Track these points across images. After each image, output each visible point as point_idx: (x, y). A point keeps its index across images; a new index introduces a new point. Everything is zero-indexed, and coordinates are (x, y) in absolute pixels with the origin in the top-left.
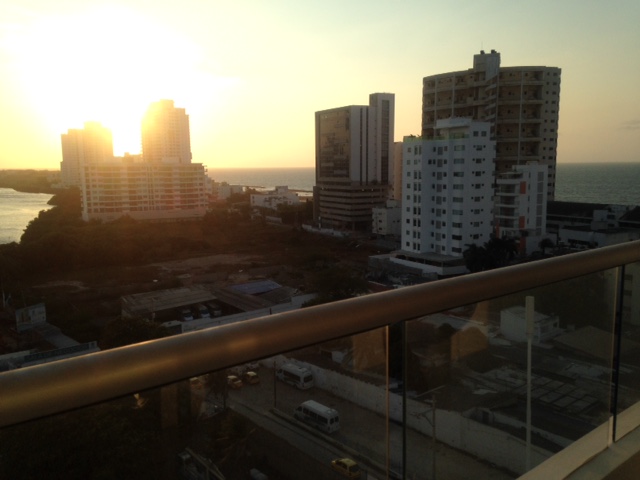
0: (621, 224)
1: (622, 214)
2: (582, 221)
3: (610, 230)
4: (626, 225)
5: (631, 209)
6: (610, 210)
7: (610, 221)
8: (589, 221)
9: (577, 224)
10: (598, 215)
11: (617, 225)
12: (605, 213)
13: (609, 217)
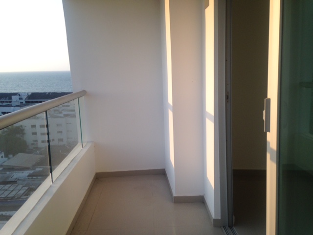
0: (26, 102)
1: (26, 97)
2: (7, 102)
3: (21, 105)
4: (29, 102)
5: (30, 94)
6: (20, 95)
7: (21, 101)
8: (11, 102)
9: (4, 104)
10: (14, 98)
11: (24, 102)
12: (18, 97)
13: (20, 99)
